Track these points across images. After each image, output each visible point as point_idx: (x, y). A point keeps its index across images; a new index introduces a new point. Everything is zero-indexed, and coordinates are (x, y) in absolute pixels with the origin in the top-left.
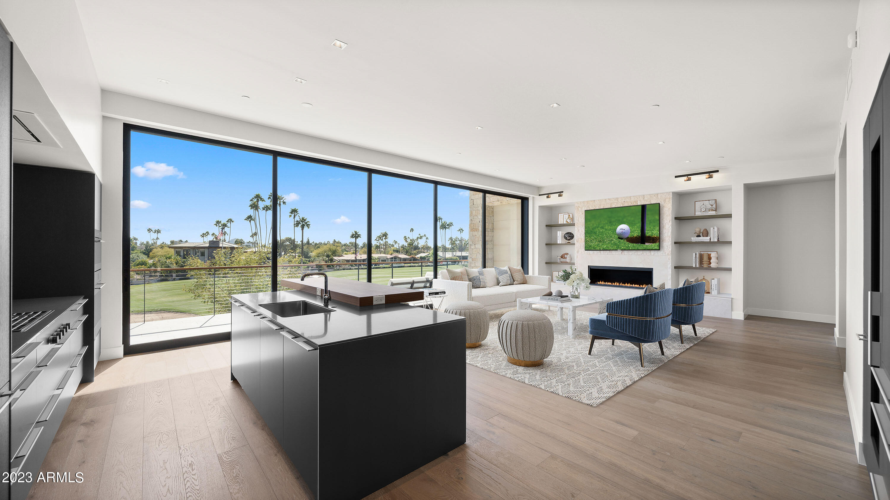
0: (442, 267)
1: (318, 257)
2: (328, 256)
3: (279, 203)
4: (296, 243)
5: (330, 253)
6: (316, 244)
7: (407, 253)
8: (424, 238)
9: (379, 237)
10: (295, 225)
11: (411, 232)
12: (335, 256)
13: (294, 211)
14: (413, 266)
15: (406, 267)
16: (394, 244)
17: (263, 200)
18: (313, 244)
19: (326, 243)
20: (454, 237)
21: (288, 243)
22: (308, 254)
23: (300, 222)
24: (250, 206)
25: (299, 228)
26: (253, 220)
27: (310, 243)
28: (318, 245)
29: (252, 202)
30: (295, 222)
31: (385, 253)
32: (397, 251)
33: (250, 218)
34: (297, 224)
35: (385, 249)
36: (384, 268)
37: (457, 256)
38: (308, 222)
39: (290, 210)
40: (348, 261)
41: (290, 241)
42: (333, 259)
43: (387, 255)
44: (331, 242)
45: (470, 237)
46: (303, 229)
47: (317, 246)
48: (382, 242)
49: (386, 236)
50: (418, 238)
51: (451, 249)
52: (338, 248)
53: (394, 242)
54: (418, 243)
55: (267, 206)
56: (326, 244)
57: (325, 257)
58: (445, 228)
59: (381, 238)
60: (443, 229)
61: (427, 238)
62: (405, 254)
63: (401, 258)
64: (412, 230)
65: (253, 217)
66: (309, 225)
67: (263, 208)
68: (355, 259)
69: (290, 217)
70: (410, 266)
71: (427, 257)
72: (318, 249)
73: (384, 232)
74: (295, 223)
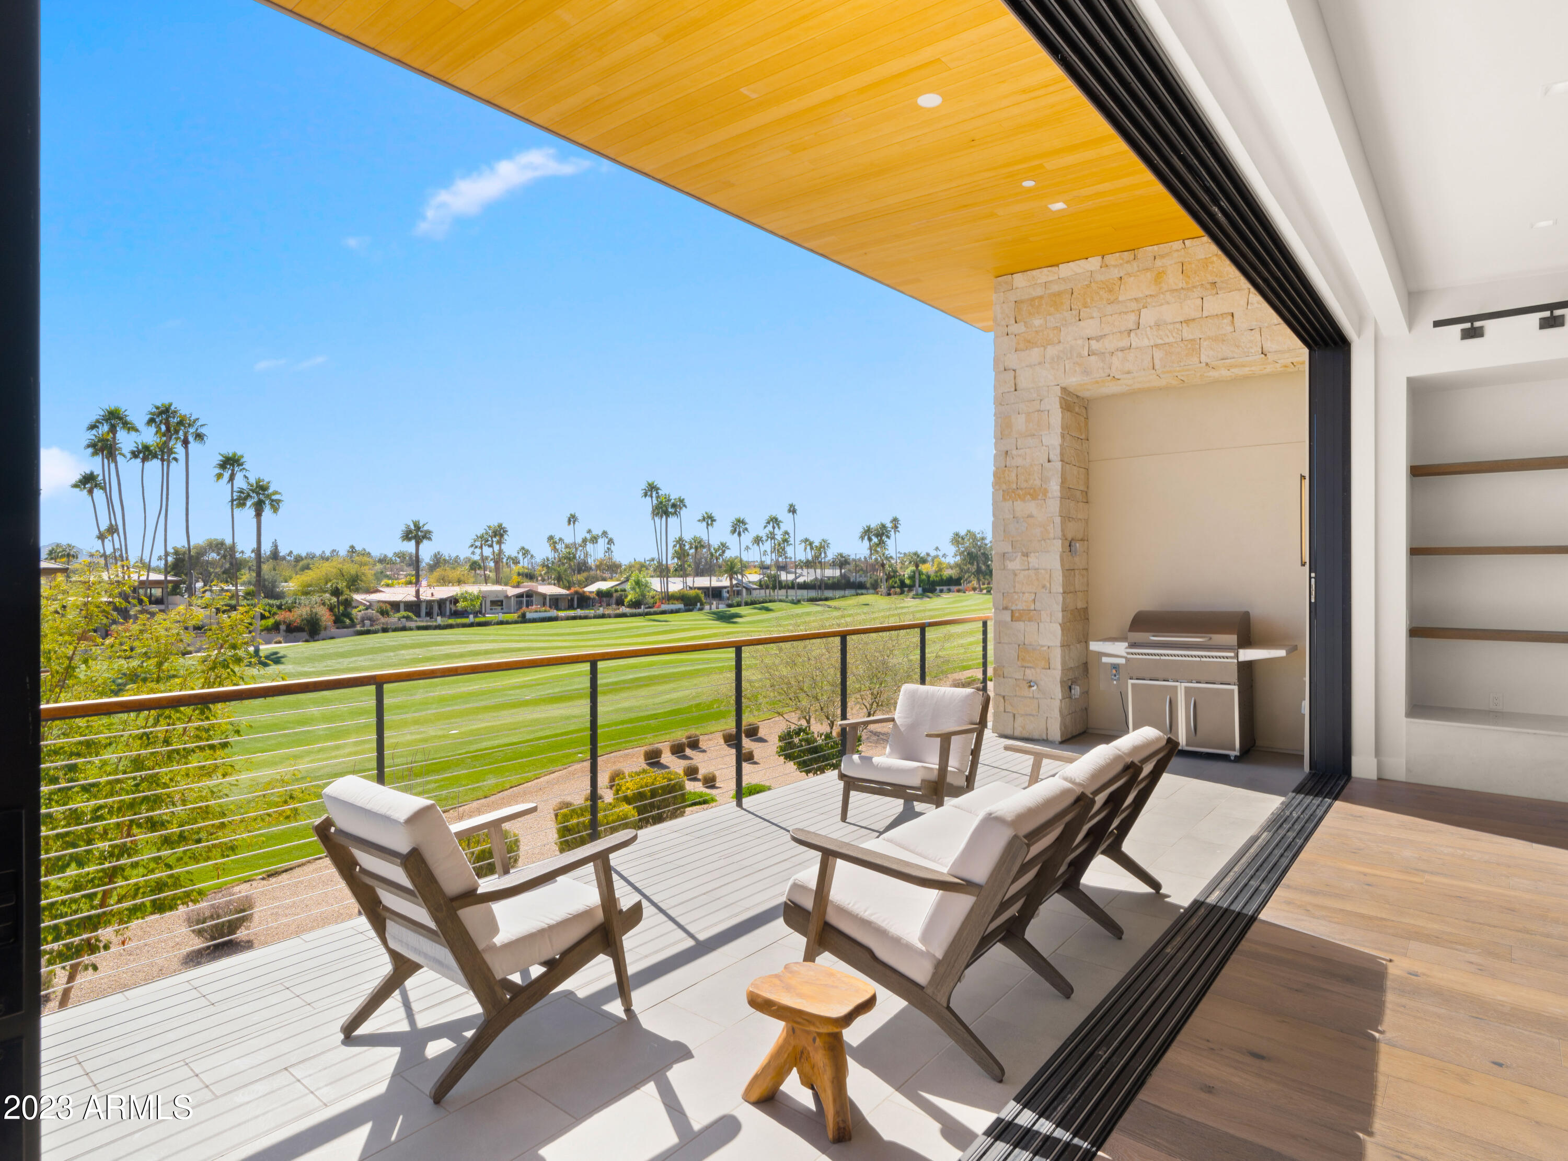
0: (662, 619)
1: (306, 593)
2: (336, 592)
3: (182, 438)
4: (238, 555)
5: (342, 585)
6: (298, 559)
7: (559, 580)
8: (602, 542)
9: (482, 537)
10: (235, 503)
11: (569, 523)
12: (357, 591)
13: (230, 463)
14: (581, 618)
15: (562, 619)
16: (520, 556)
17: (130, 427)
18: (289, 558)
19: (328, 554)
20: (688, 537)
21: (213, 556)
22: (274, 586)
23: (251, 494)
24: (88, 446)
25: (248, 512)
26: (104, 489)
27: (281, 554)
28: (305, 562)
29: (94, 432)
30: (235, 494)
31: (498, 582)
32: (530, 576)
33: (88, 481)
34: (240, 500)
35: (497, 569)
36: (501, 623)
37: (699, 588)
38: (276, 493)
39: (218, 459)
40: (395, 606)
41: (220, 549)
42: (352, 599)
43: (505, 588)
44: (343, 552)
45: (999, 523)
46: (259, 514)
47: (302, 563)
48: (487, 551)
49: (502, 536)
50: (585, 541)
51: (676, 570)
52: (365, 569)
53: (521, 554)
54: (586, 555)
55: (146, 448)
56: (327, 559)
57: (327, 595)
58: (667, 513)
59: (487, 541)
60: (662, 517)
61: (611, 541)
62: (554, 584)
63: (544, 596)
64: (572, 519)
65: (100, 478)
66: (278, 501)
67: (135, 455)
68: (415, 599)
69: (218, 479)
70: (574, 618)
71: (616, 591)
72: (306, 571)
73: (494, 523)
74: (235, 498)
